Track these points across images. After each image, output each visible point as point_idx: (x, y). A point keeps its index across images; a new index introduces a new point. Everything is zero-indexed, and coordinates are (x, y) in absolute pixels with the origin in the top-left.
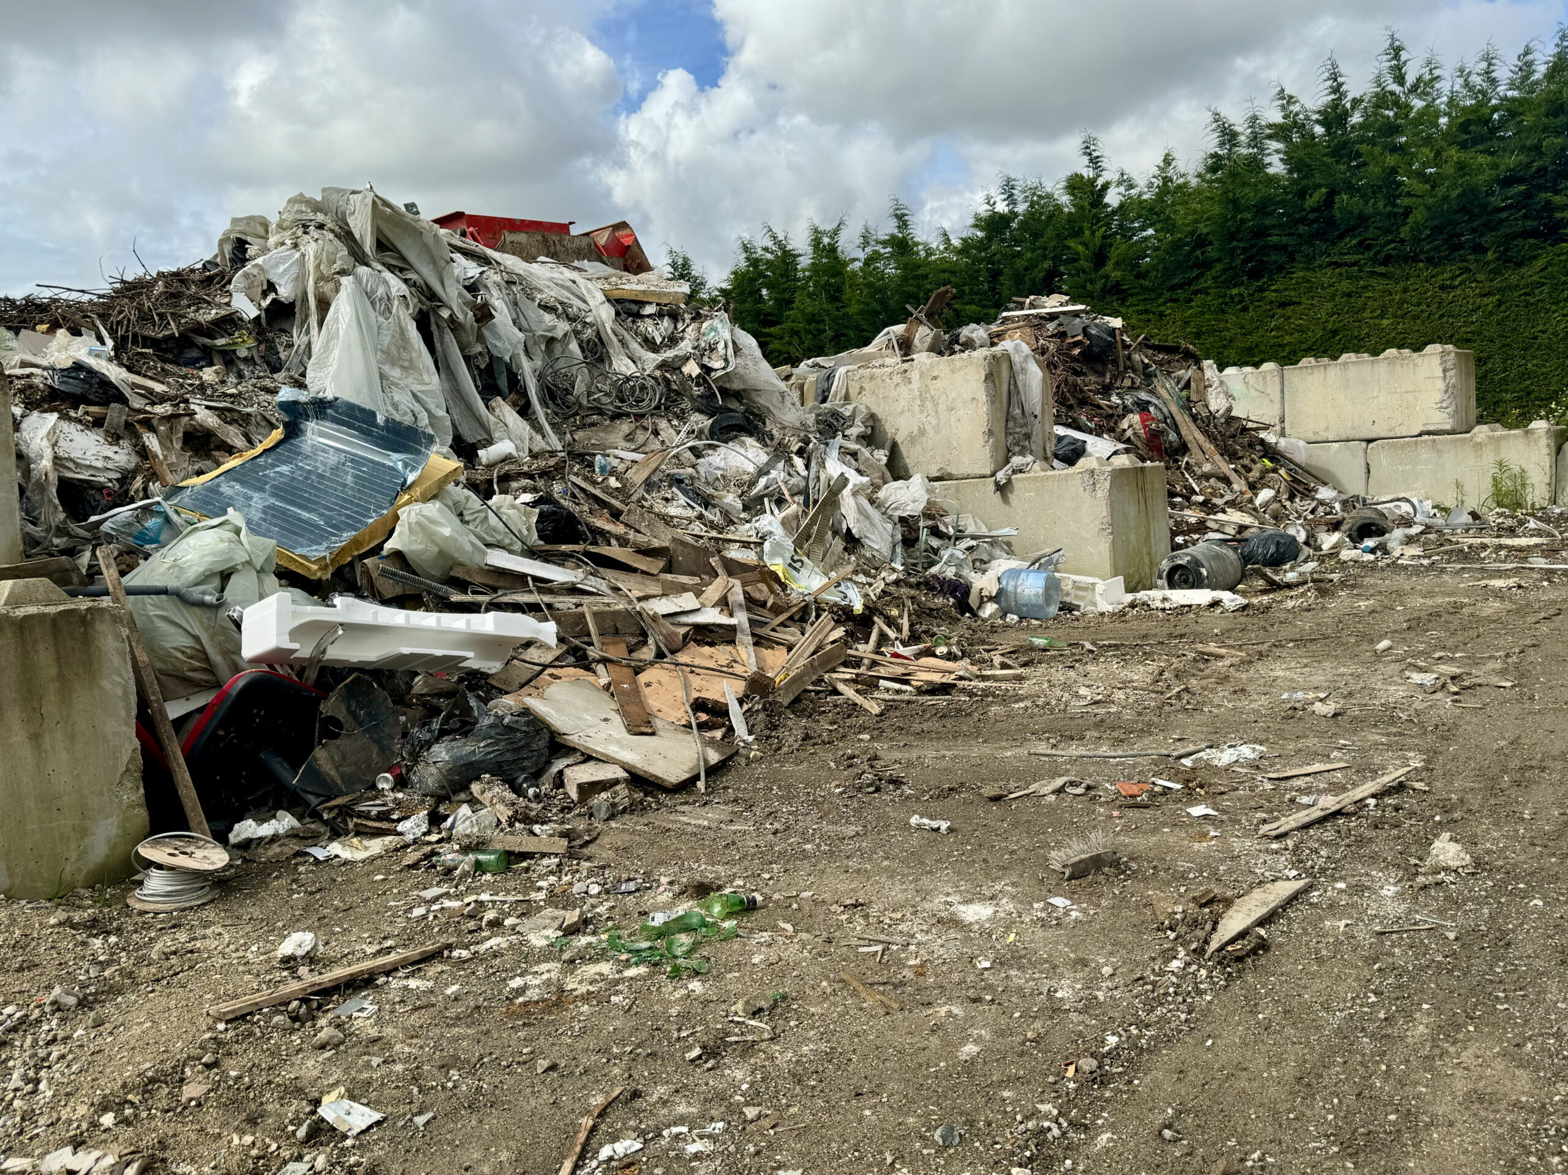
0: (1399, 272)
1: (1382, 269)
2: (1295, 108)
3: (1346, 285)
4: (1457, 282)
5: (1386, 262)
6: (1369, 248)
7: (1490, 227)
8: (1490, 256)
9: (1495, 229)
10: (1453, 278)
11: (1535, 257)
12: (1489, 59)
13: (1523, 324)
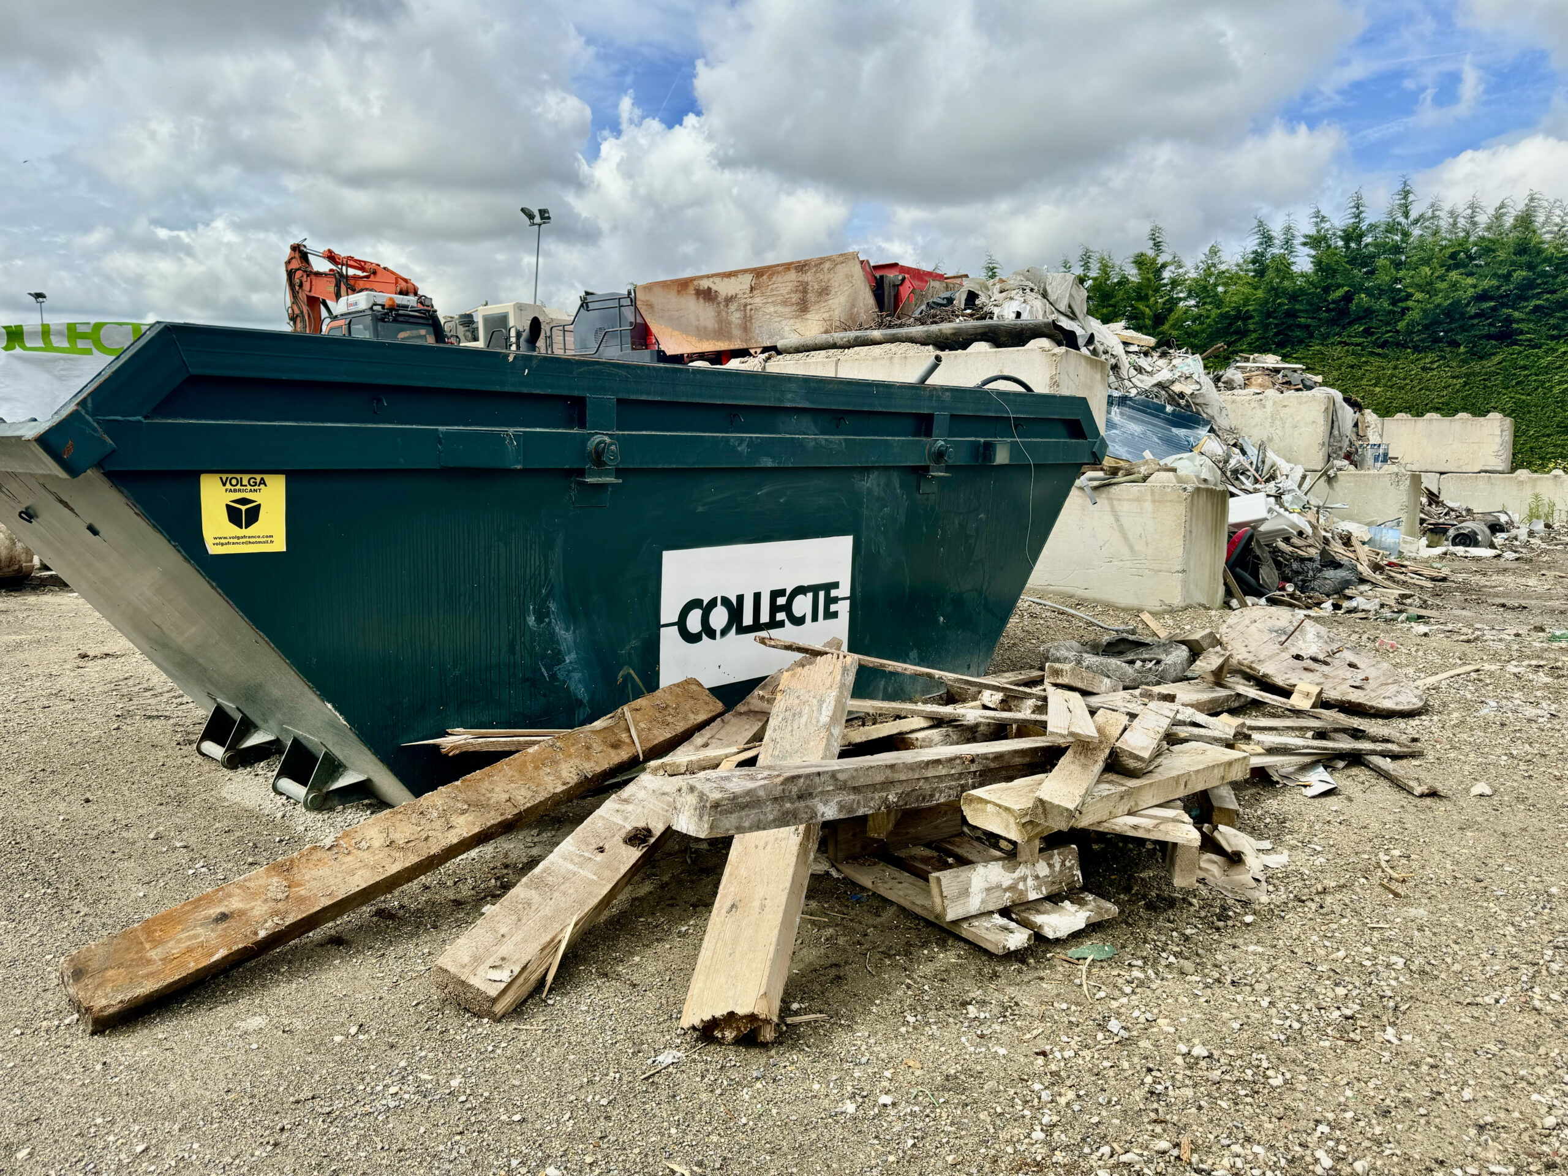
0: (1392, 354)
1: (1379, 351)
2: (1327, 225)
3: (1350, 360)
4: (1435, 366)
5: (1383, 346)
6: (1372, 334)
7: (1463, 329)
8: (1462, 349)
9: (1467, 331)
10: (1432, 363)
11: (1494, 354)
12: (1473, 207)
13: (1481, 400)
